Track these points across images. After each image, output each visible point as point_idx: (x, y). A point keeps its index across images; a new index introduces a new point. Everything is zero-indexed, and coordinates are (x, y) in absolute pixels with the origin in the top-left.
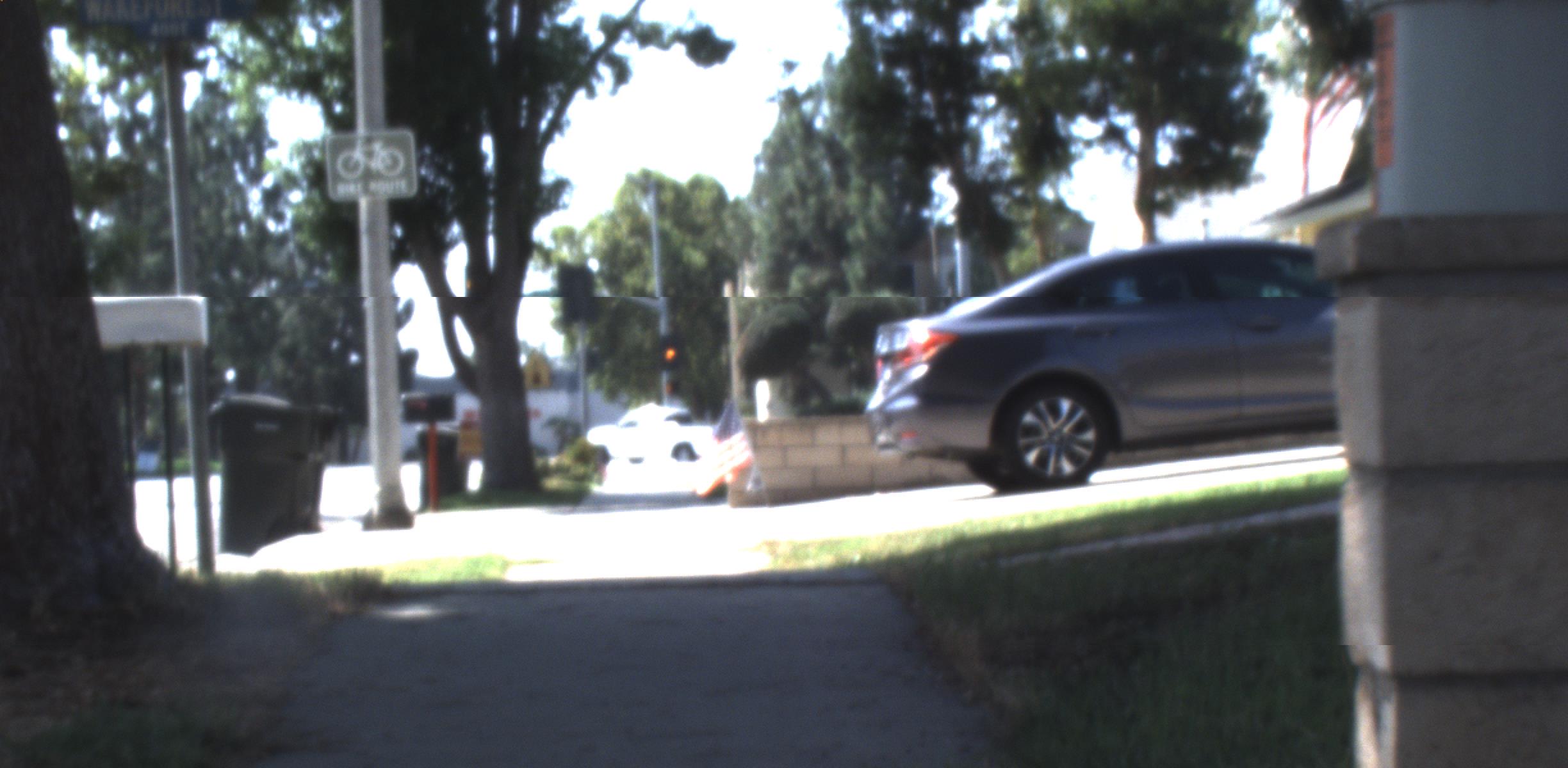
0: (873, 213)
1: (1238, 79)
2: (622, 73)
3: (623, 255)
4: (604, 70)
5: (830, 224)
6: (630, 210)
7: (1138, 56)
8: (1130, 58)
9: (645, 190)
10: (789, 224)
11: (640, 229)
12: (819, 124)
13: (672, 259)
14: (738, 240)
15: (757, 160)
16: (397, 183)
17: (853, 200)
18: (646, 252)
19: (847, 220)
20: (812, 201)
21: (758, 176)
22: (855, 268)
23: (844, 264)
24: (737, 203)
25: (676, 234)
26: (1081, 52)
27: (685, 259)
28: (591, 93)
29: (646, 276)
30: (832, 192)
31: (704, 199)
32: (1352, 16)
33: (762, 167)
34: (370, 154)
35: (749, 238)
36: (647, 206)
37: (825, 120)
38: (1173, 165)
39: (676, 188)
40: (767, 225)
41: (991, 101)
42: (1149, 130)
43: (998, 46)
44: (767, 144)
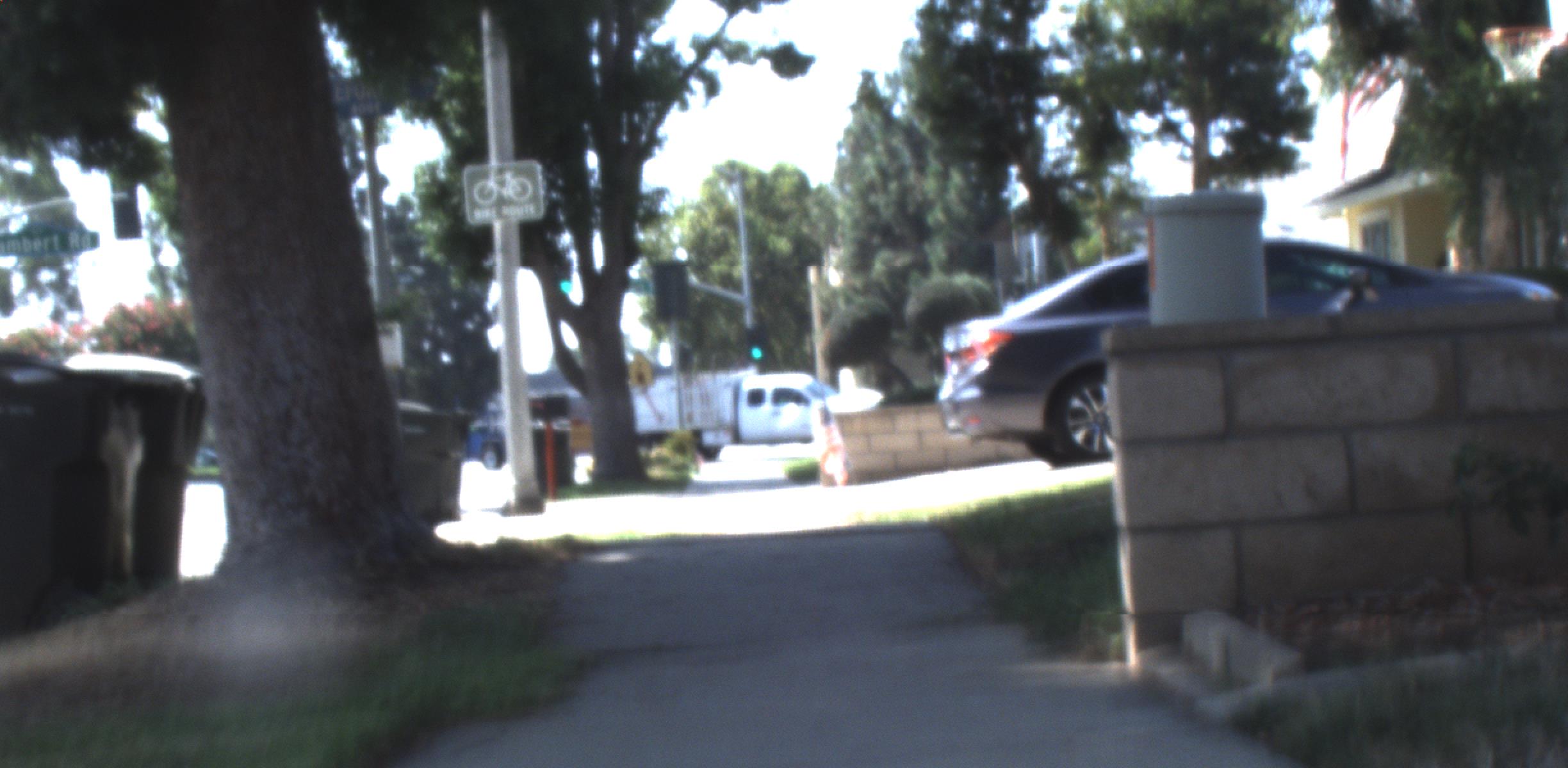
0: (952, 196)
1: (1284, 74)
2: (712, 88)
3: (710, 243)
4: (696, 85)
5: (911, 209)
6: (715, 200)
7: (1188, 55)
8: (1181, 57)
9: (730, 180)
10: (872, 210)
11: (726, 218)
12: (898, 111)
13: (758, 246)
14: (823, 226)
15: (840, 146)
16: (527, 207)
17: (930, 185)
18: (733, 241)
19: (925, 206)
20: (893, 186)
21: (840, 160)
22: (937, 251)
23: (927, 247)
24: (820, 189)
25: (760, 221)
26: (1137, 53)
27: (771, 246)
28: (684, 105)
29: (733, 264)
30: (912, 177)
31: (788, 185)
32: (1381, 18)
33: (843, 152)
34: (502, 183)
35: (833, 223)
36: (732, 196)
37: (904, 107)
38: (1226, 156)
39: (761, 179)
40: (849, 211)
41: (1053, 101)
42: (1202, 121)
43: (1060, 51)
44: (848, 132)
